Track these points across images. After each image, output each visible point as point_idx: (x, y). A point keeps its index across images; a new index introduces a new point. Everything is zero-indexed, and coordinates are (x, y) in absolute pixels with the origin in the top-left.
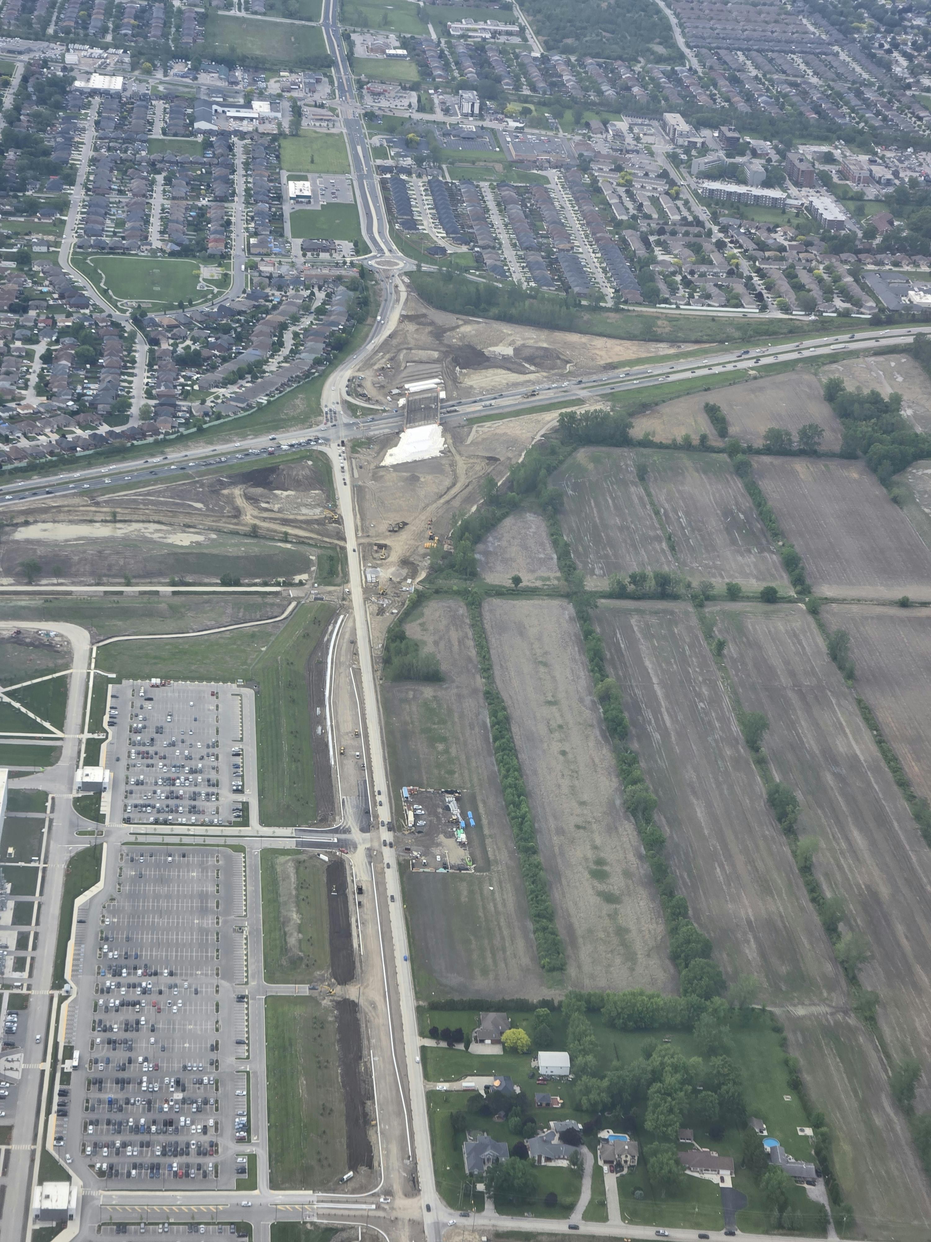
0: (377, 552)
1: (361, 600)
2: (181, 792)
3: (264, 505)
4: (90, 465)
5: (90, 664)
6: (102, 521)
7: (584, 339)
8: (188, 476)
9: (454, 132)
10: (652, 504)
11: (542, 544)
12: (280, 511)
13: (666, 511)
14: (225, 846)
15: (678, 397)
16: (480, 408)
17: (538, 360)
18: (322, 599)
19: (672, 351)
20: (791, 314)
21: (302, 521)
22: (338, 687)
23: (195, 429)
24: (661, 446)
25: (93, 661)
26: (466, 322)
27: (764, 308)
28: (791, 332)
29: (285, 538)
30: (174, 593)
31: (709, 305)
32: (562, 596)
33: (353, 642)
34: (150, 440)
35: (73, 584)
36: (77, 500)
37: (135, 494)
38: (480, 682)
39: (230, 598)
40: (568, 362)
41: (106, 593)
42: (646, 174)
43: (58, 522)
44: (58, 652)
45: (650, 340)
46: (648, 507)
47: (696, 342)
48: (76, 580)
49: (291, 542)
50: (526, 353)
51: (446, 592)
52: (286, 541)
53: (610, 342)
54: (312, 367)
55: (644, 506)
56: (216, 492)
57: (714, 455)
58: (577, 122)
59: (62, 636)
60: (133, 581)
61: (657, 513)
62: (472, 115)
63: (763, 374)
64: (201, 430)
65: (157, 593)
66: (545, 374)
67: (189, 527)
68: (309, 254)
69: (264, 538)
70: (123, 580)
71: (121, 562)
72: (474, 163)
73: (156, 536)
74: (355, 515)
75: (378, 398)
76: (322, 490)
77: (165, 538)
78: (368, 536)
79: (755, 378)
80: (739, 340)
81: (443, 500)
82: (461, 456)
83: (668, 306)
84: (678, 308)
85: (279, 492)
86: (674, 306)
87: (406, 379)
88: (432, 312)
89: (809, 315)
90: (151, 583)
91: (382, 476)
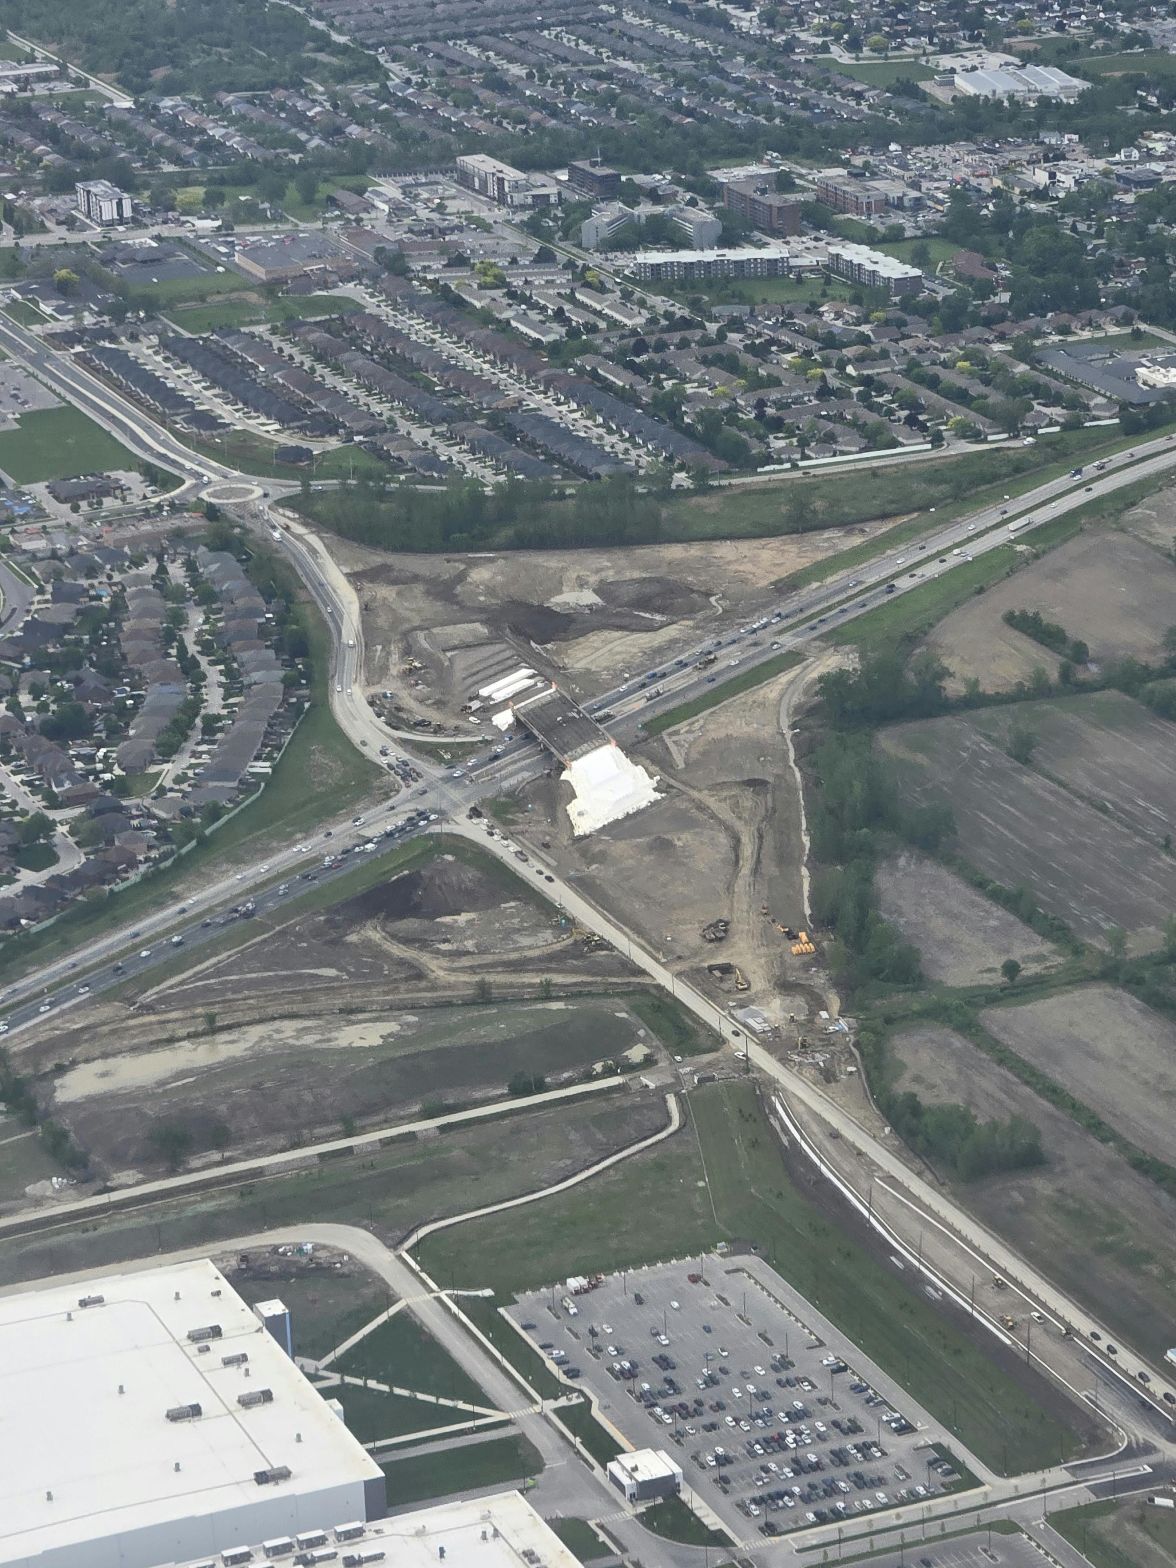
0: (721, 980)
1: (778, 1065)
2: (813, 1458)
3: (444, 947)
4: (67, 947)
5: (424, 1283)
6: (189, 1036)
7: (695, 551)
8: (263, 928)
9: (120, 255)
10: (1081, 797)
11: (974, 904)
12: (482, 950)
13: (1113, 803)
14: (979, 1528)
15: (947, 613)
16: (642, 703)
17: (658, 602)
18: (712, 1079)
19: (857, 541)
20: (985, 441)
21: (540, 959)
22: (888, 1217)
23: (193, 843)
24: (998, 700)
25: (424, 1275)
26: (473, 564)
27: (937, 440)
28: (1017, 470)
29: (547, 993)
30: (443, 1129)
31: (843, 453)
32: (1094, 978)
33: (835, 1135)
34: (134, 877)
35: (250, 1154)
36: (106, 1011)
37: (197, 977)
38: (1108, 1150)
39: (550, 1113)
40: (708, 594)
41: (321, 1156)
42: (514, 261)
43: (114, 1055)
44: (343, 1276)
45: (806, 530)
46: (1079, 803)
47: (884, 516)
48: (250, 1146)
49: (558, 999)
50: (627, 593)
51: (904, 1017)
52: (549, 998)
53: (745, 547)
54: (287, 694)
55: (1071, 803)
56: (337, 942)
57: (1097, 695)
58: (309, 199)
59: (324, 1247)
60: (358, 1123)
61: (1104, 810)
62: (121, 221)
63: (1040, 546)
64: (204, 843)
65: (412, 1135)
66: (690, 623)
67: (352, 1011)
68: (84, 504)
69: (505, 1000)
70: (337, 1127)
71: (308, 1097)
72: (202, 299)
73: (309, 1040)
74: (620, 929)
75: (453, 722)
76: (519, 899)
77: (329, 1040)
78: (680, 958)
79: (1037, 556)
80: (949, 501)
81: (746, 869)
82: (700, 791)
83: (777, 467)
84: (795, 467)
85: (448, 919)
86: (787, 465)
87: (470, 681)
88: (392, 559)
89: (1016, 437)
90: (386, 1121)
91: (601, 851)
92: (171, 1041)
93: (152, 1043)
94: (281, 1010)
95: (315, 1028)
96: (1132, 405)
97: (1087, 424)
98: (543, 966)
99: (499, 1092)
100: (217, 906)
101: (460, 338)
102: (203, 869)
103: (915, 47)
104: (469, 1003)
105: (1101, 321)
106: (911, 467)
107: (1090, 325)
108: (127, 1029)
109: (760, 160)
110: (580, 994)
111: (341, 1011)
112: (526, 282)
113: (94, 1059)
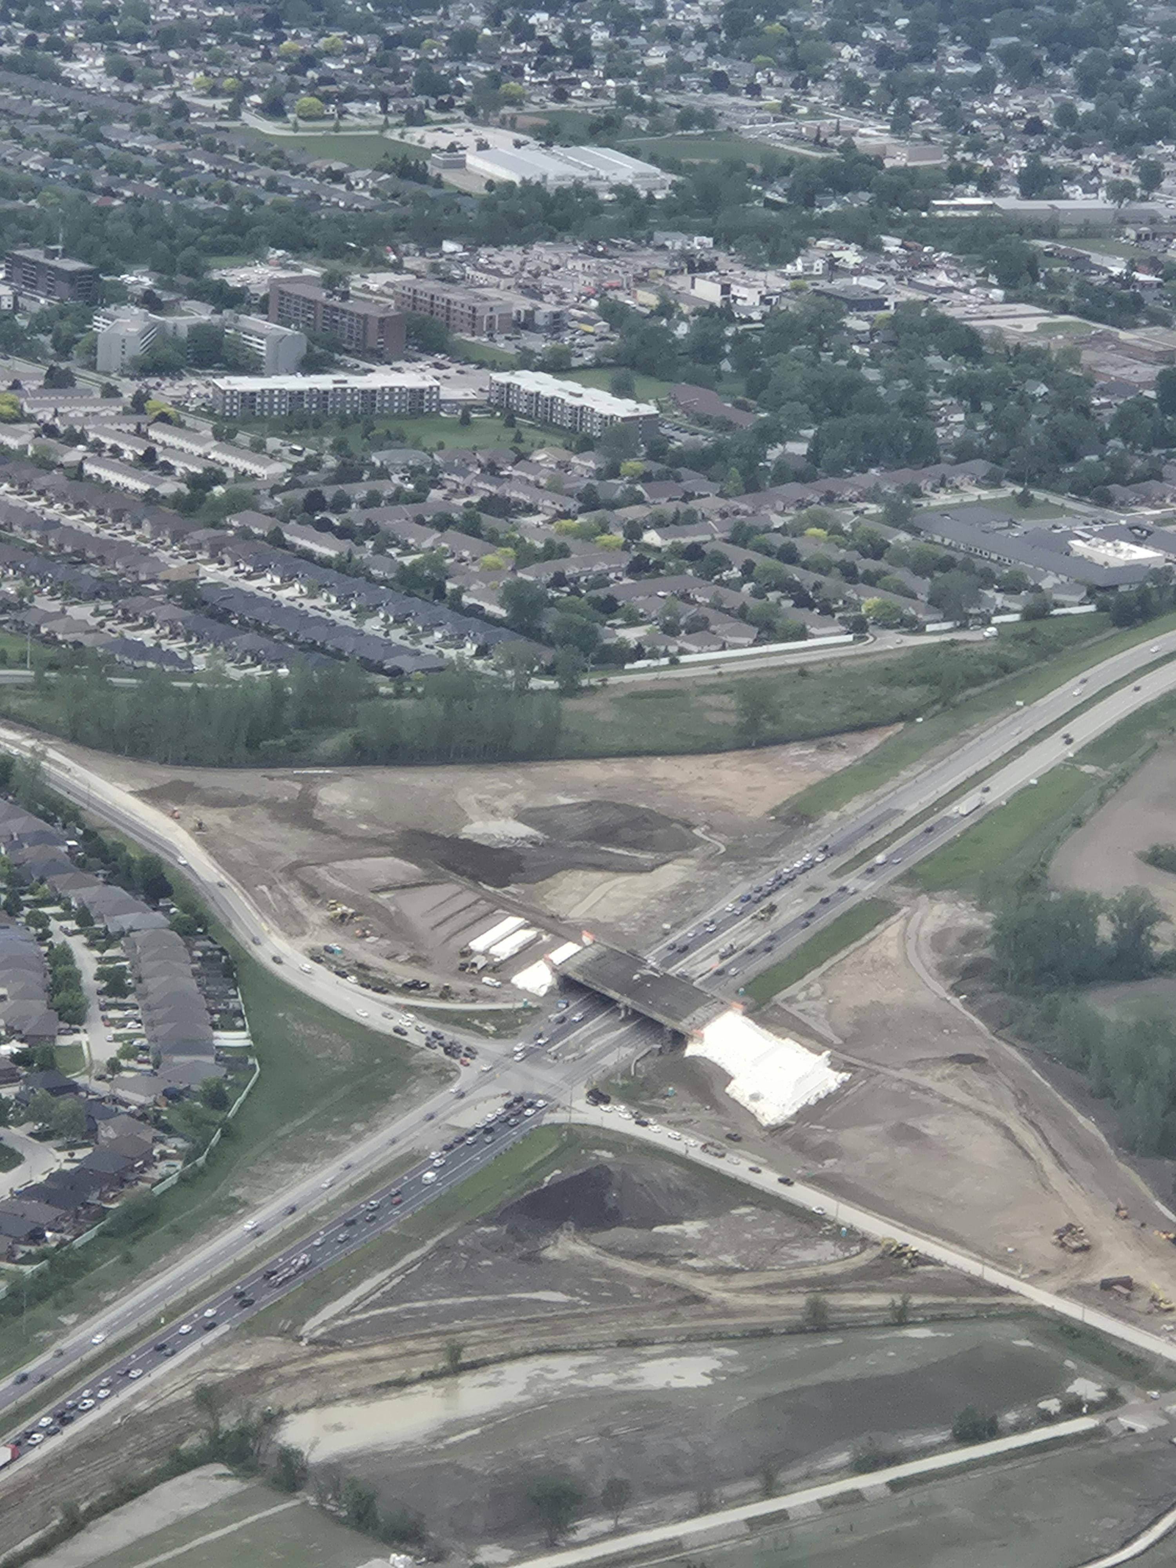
0: (1131, 1298)
3: (696, 1263)
6: (425, 1378)
8: (408, 1241)
12: (754, 1267)
15: (1052, 850)
19: (843, 759)
21: (848, 1276)
23: (218, 1134)
26: (310, 782)
27: (859, 627)
28: (1003, 669)
29: (900, 1317)
30: (893, 1485)
31: (732, 646)
36: (270, 1348)
37: (365, 1304)
40: (686, 825)
49: (919, 1324)
52: (907, 1324)
56: (537, 1259)
63: (1115, 768)
64: (230, 1135)
65: (856, 1494)
66: (693, 862)
67: (635, 1344)
70: (754, 1484)
74: (928, 1239)
75: (458, 985)
76: (751, 1204)
77: (631, 1380)
78: (1045, 1273)
79: (1122, 779)
80: (938, 707)
81: (1048, 1164)
82: (898, 1069)
83: (653, 663)
84: (674, 662)
85: (671, 1229)
86: (665, 661)
87: (444, 931)
88: (186, 775)
89: (964, 627)
90: (807, 1477)
91: (826, 1143)
92: (401, 1384)
93: (379, 1386)
94: (530, 1343)
95: (598, 1364)
96: (1099, 588)
97: (1056, 612)
98: (863, 1284)
99: (935, 1438)
100: (319, 1213)
101: (23, 486)
102: (254, 1169)
103: (362, 115)
104: (795, 1331)
105: (957, 481)
106: (845, 664)
107: (942, 485)
108: (324, 1370)
109: (264, 260)
110: (943, 1318)
111: (621, 1344)
112: (56, 414)
113: (305, 1409)
